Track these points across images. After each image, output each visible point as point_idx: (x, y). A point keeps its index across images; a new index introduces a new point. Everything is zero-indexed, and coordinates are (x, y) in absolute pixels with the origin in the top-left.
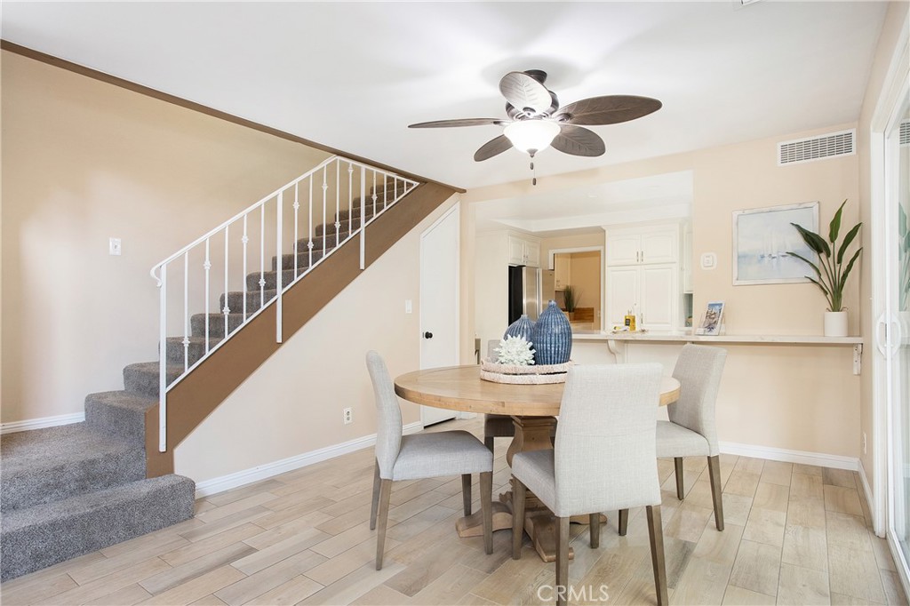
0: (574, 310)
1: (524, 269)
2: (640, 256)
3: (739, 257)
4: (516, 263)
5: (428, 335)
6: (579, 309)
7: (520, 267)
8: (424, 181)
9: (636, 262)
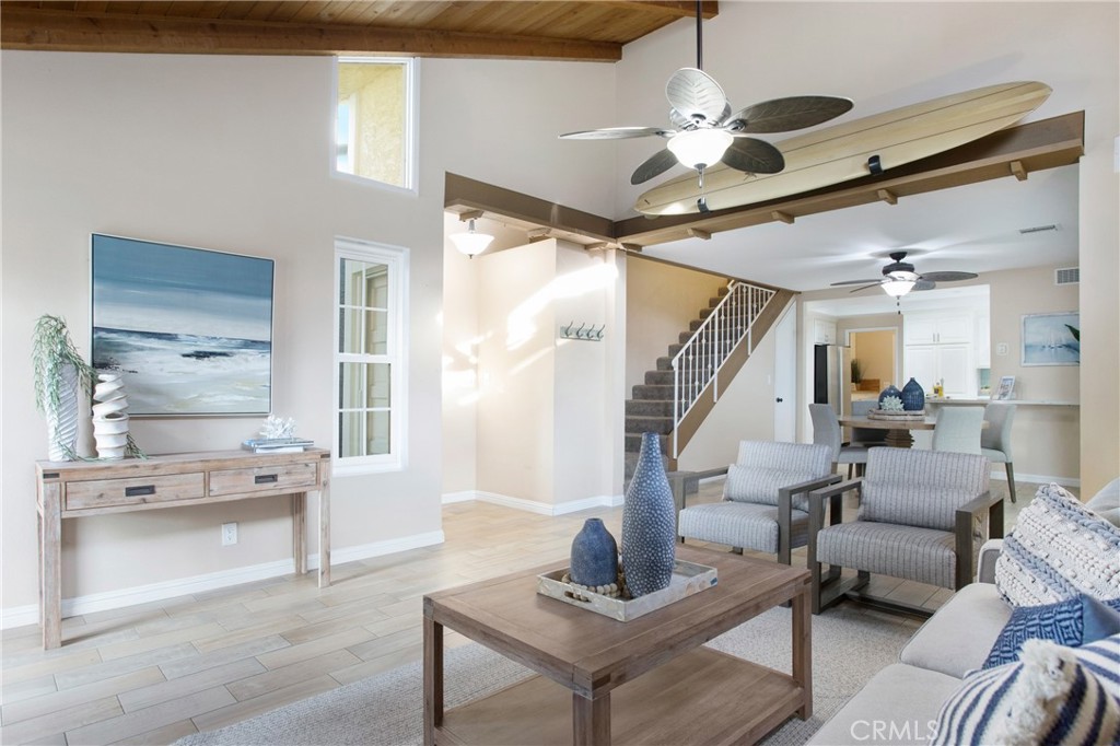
0: (860, 382)
1: (829, 347)
2: (936, 338)
3: (1026, 347)
4: (821, 342)
5: (779, 400)
6: (865, 381)
7: (825, 346)
8: (778, 290)
9: (932, 342)
